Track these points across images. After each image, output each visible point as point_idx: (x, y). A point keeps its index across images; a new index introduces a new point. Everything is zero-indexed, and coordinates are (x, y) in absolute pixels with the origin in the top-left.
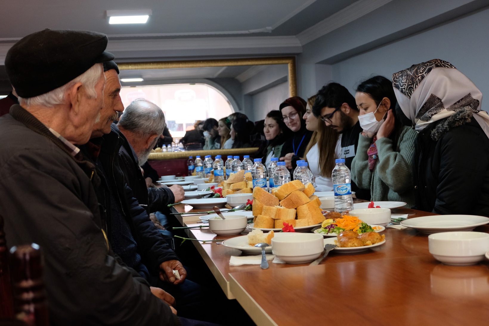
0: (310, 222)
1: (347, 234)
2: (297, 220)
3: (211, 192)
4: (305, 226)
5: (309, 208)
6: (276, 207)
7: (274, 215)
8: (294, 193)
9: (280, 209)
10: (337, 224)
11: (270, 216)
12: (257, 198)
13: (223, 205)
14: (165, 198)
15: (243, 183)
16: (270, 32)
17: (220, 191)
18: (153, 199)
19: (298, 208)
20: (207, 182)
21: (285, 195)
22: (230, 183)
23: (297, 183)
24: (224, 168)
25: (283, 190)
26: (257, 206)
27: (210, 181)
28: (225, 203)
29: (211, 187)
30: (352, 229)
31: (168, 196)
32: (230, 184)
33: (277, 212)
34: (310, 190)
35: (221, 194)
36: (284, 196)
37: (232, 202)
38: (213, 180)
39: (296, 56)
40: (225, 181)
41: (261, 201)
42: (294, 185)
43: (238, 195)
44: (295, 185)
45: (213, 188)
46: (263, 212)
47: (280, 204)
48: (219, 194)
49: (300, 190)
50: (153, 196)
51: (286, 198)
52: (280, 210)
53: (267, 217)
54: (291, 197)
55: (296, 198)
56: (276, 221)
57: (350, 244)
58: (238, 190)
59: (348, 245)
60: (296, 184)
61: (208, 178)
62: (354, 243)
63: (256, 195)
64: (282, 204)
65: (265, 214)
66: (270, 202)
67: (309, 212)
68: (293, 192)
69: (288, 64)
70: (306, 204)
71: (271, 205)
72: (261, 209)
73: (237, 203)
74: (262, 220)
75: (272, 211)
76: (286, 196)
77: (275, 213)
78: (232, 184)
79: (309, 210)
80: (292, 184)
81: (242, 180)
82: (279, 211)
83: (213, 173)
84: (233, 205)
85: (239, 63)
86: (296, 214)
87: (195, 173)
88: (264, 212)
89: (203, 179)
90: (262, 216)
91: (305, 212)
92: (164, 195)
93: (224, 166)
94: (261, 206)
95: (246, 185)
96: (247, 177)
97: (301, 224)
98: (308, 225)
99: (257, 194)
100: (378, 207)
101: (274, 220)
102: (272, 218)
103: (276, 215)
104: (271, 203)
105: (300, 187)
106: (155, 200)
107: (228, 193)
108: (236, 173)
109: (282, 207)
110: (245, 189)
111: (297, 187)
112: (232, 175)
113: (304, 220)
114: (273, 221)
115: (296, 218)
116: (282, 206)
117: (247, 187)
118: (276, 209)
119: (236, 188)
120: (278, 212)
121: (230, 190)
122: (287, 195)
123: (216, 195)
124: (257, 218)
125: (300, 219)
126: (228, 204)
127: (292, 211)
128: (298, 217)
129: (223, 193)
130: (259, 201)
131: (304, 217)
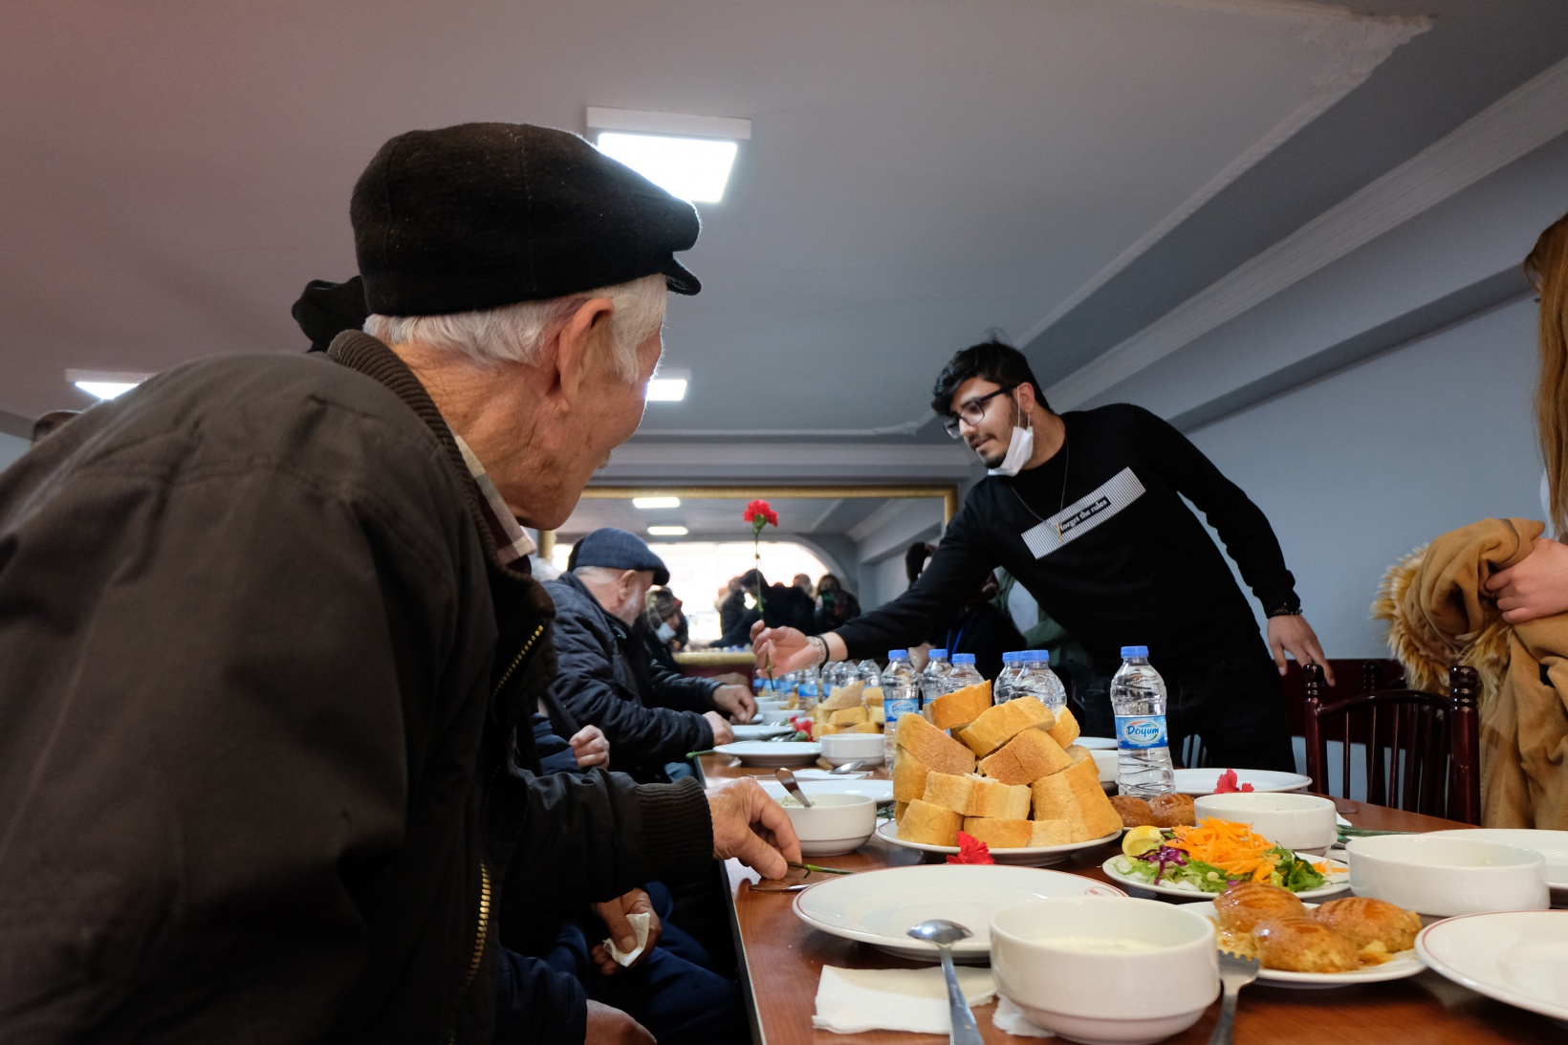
0: (1078, 829)
1: (1261, 899)
2: (1034, 822)
3: (789, 728)
4: (1063, 843)
5: (1072, 786)
6: (969, 778)
7: (964, 803)
8: (1024, 735)
9: (984, 784)
10: (1187, 849)
11: (949, 806)
12: (908, 747)
13: (811, 761)
14: (692, 732)
15: (858, 710)
16: (914, 433)
17: (807, 726)
18: (663, 733)
19: (1036, 783)
20: (784, 709)
21: (997, 741)
22: (831, 708)
23: (1031, 705)
24: (821, 681)
25: (989, 725)
26: (908, 773)
27: (791, 706)
28: (818, 756)
29: (790, 717)
30: (1249, 871)
31: (698, 730)
32: (830, 712)
33: (971, 794)
34: (1068, 729)
35: (809, 732)
36: (992, 745)
37: (833, 754)
38: (797, 706)
39: (959, 484)
40: (820, 705)
41: (919, 758)
42: (1022, 713)
43: (848, 737)
44: (1027, 711)
45: (793, 720)
46: (927, 793)
47: (977, 769)
48: (804, 733)
49: (1041, 728)
50: (664, 727)
51: (997, 749)
52: (981, 786)
53: (942, 808)
54: (1014, 748)
55: (1032, 753)
56: (967, 822)
57: (1310, 957)
58: (847, 726)
59: (1301, 957)
60: (1030, 707)
61: (787, 702)
62: (1324, 953)
63: (905, 738)
64: (987, 768)
65: (935, 799)
66: (948, 762)
67: (1072, 796)
68: (1020, 734)
69: (943, 497)
70: (1062, 773)
71: (950, 770)
72: (922, 782)
73: (844, 755)
74: (926, 818)
75: (956, 791)
76: (997, 745)
77: (965, 796)
78: (834, 713)
79: (1073, 792)
80: (1016, 708)
81: (857, 703)
82: (978, 792)
83: (796, 690)
84: (836, 762)
85: (854, 494)
86: (1032, 804)
87: (764, 692)
88: (931, 790)
89: (777, 703)
90: (923, 803)
91: (1061, 797)
92: (690, 726)
93: (820, 677)
94: (920, 773)
95: (865, 715)
96: (870, 696)
97: (1050, 838)
98: (1072, 842)
99: (909, 735)
100: (1248, 788)
101: (963, 818)
102: (955, 812)
103: (968, 805)
104: (952, 765)
105: (1043, 720)
106: (668, 737)
107: (826, 732)
108: (845, 688)
109: (988, 780)
110: (863, 723)
111: (1033, 717)
112: (835, 692)
113: (1057, 822)
114: (959, 821)
115: (1031, 816)
116: (984, 775)
117: (868, 720)
118: (969, 784)
119: (843, 721)
120: (975, 795)
121: (830, 726)
122: (1001, 742)
123: (798, 734)
124: (907, 809)
125: (1042, 819)
126: (825, 758)
127: (1020, 794)
128: (1038, 814)
129: (815, 731)
130: (915, 757)
131: (1057, 814)
